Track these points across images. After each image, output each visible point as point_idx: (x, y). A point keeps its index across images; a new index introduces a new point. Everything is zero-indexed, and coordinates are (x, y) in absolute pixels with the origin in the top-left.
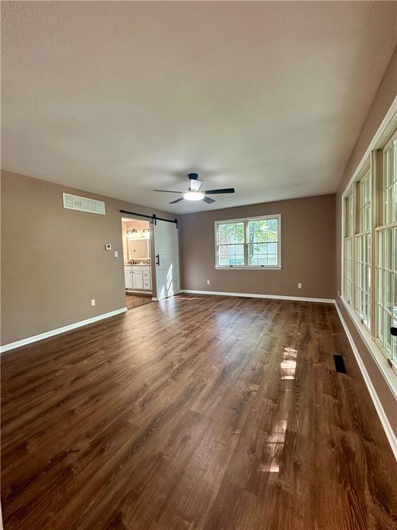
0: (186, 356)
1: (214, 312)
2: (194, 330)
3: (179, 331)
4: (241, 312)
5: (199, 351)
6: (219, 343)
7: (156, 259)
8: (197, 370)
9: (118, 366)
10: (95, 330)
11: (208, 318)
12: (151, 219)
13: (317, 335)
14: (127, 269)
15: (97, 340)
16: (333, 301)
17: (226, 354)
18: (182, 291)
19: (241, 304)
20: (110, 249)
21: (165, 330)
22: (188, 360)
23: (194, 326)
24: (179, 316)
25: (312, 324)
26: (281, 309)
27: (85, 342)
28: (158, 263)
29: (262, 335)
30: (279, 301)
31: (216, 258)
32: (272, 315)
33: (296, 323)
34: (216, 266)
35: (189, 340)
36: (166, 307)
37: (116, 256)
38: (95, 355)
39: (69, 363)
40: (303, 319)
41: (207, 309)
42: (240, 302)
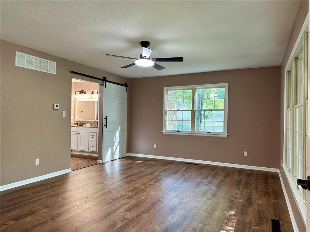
0: (129, 216)
1: (159, 175)
2: (138, 192)
3: (123, 193)
4: (186, 177)
5: (143, 212)
6: (162, 205)
7: (104, 121)
8: (139, 229)
9: (62, 223)
10: (37, 190)
11: (153, 182)
12: (101, 82)
13: (258, 201)
14: (74, 129)
15: (41, 199)
16: (277, 170)
17: (169, 215)
18: (128, 154)
19: (186, 169)
20: (58, 108)
21: (109, 192)
22: (132, 220)
23: (138, 188)
24: (124, 179)
25: (254, 191)
26: (226, 176)
27: (27, 200)
28: (106, 125)
29: (205, 199)
30: (225, 168)
31: (164, 123)
32: (216, 181)
33: (239, 190)
34: (164, 131)
35: (133, 202)
36: (112, 170)
37: (64, 115)
38: (38, 213)
39: (12, 220)
40: (247, 185)
41: (153, 173)
42: (185, 167)
